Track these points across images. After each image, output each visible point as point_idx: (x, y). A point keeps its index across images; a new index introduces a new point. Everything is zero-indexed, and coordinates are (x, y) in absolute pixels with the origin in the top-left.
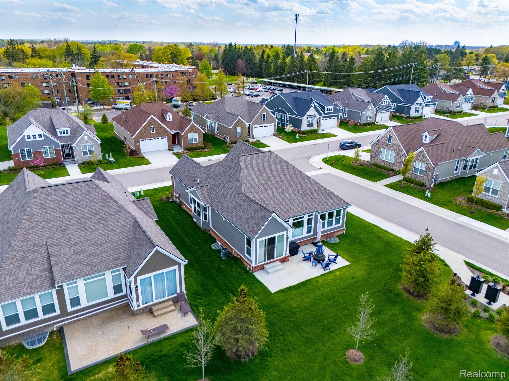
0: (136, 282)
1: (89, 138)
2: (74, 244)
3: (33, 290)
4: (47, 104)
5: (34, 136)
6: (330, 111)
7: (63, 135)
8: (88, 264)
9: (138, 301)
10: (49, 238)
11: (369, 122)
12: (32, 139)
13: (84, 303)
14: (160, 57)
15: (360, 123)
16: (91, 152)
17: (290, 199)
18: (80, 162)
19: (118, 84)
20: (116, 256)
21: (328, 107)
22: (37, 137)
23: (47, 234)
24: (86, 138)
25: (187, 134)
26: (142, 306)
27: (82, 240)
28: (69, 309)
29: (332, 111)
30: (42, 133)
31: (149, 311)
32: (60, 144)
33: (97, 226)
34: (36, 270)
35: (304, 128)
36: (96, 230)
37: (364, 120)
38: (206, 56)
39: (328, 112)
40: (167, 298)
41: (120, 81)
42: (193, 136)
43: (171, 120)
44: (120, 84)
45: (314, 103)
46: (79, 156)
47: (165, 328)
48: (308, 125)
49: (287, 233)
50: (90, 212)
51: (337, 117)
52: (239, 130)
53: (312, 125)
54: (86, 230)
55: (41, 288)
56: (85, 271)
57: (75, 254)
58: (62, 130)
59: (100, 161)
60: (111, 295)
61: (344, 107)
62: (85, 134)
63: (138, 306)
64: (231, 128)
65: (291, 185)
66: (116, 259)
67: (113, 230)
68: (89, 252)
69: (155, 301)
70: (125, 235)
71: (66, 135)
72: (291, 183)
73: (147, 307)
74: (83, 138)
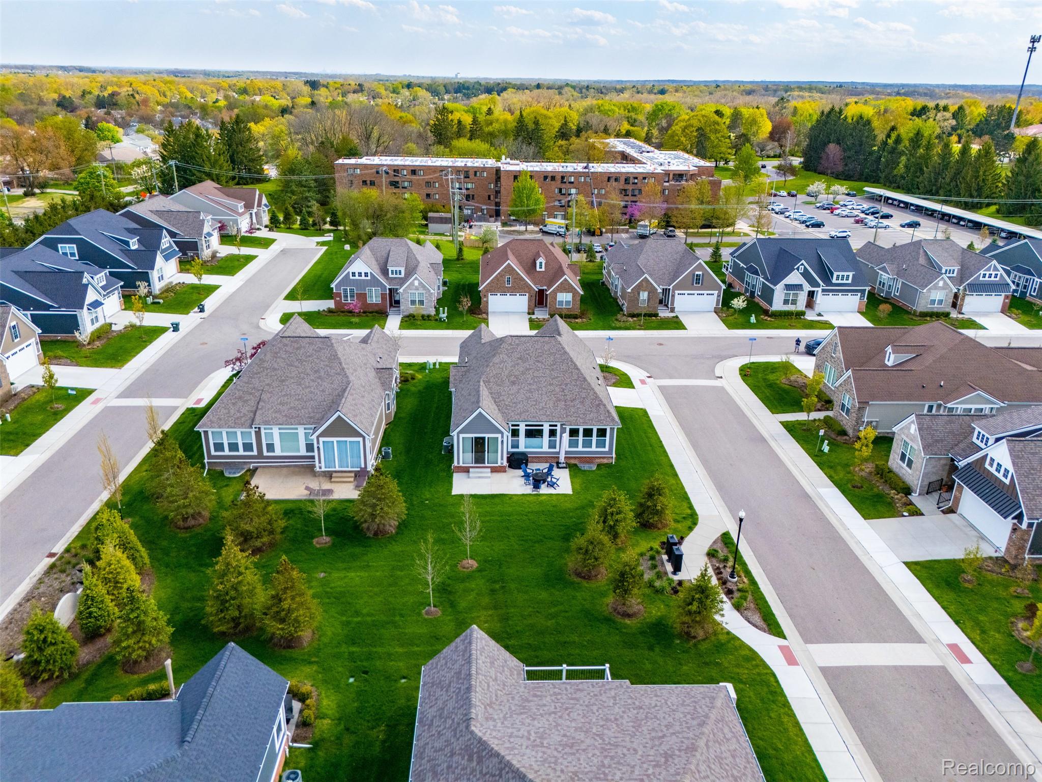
0: (318, 443)
1: (420, 283)
2: (284, 395)
3: (236, 424)
4: (446, 218)
5: (360, 275)
6: (845, 282)
7: (394, 276)
8: (286, 416)
9: (320, 462)
10: (268, 385)
11: (935, 310)
12: (357, 277)
13: (278, 452)
14: (677, 135)
15: (915, 311)
16: (421, 302)
17: (536, 401)
18: (406, 313)
19: (560, 190)
20: (312, 415)
21: (841, 274)
22: (363, 275)
23: (267, 381)
24: (416, 283)
25: (555, 293)
26: (323, 469)
27: (293, 393)
28: (265, 453)
29: (850, 281)
30: (369, 271)
31: (329, 475)
32: (388, 287)
33: (312, 384)
34: (246, 410)
35: (778, 305)
36: (309, 387)
37: (922, 305)
38: (793, 127)
39: (840, 281)
40: (350, 469)
41: (563, 186)
42: (564, 298)
43: (543, 269)
44: (564, 191)
45: (802, 264)
46: (406, 307)
47: (330, 491)
48: (786, 302)
49: (502, 437)
50: (312, 369)
51: (859, 294)
52: (644, 295)
53: (794, 302)
54: (300, 385)
55: (242, 425)
56: (280, 421)
57: (281, 404)
58: (394, 269)
59: (429, 316)
60: (303, 452)
61: (897, 274)
62: (416, 279)
63: (320, 468)
64: (629, 290)
65: (551, 385)
66: (311, 418)
67: (323, 391)
68: (292, 405)
69: (337, 469)
70: (331, 397)
71: (398, 276)
72: (555, 381)
73: (328, 472)
74: (412, 284)
